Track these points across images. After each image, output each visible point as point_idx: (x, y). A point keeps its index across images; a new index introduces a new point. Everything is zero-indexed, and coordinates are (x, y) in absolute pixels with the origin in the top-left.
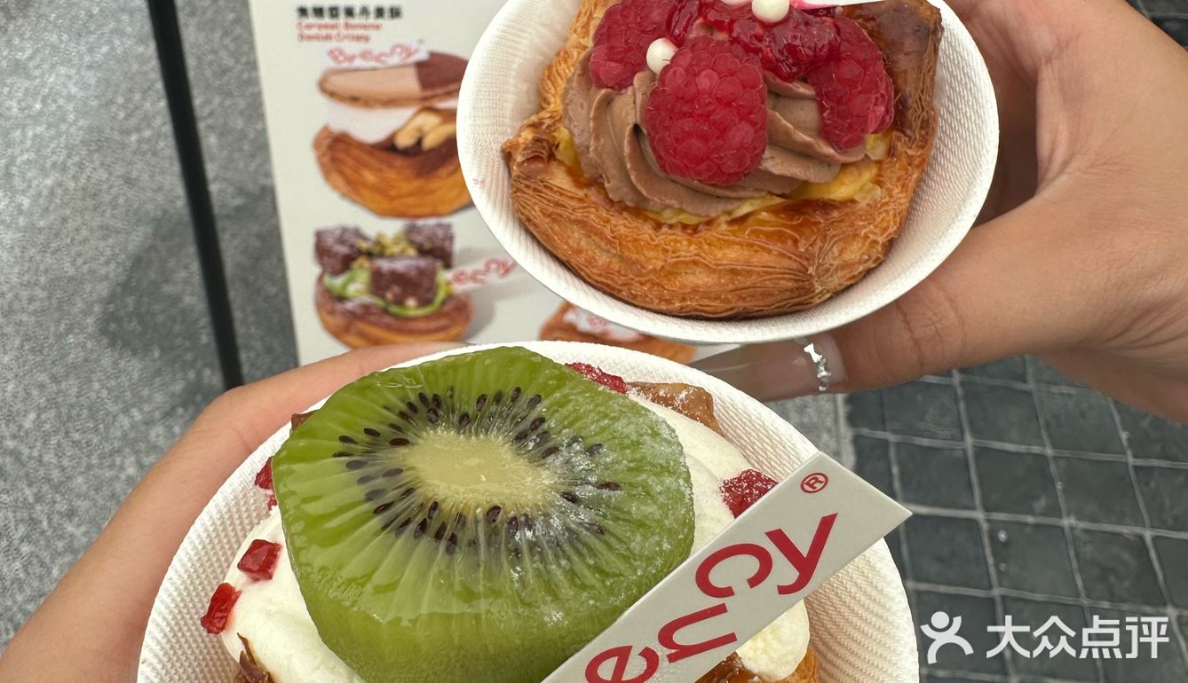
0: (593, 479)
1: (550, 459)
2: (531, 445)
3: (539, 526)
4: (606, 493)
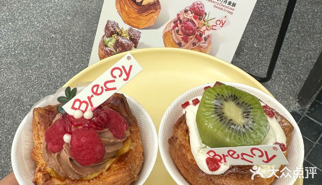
0: (250, 126)
1: (246, 119)
2: (245, 114)
3: (236, 127)
4: (250, 129)
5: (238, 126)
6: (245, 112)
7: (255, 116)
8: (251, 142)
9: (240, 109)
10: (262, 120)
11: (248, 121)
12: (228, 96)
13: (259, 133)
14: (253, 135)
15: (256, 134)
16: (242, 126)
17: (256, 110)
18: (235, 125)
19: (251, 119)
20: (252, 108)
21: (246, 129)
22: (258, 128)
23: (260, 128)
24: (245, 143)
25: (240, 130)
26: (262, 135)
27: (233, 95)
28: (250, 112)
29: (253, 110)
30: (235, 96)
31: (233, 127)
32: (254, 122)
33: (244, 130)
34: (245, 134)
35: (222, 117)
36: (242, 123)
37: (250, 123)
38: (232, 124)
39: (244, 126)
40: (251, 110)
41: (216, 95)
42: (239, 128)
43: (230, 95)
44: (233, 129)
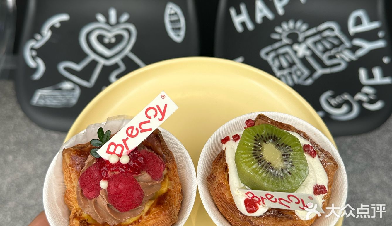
0: (288, 170)
1: (285, 162)
2: (284, 158)
3: (274, 171)
4: (288, 174)
5: (276, 170)
6: (284, 155)
7: (295, 159)
8: (289, 187)
9: (279, 152)
10: (301, 164)
11: (287, 165)
12: (267, 137)
13: (297, 177)
14: (291, 180)
15: (294, 179)
16: (280, 170)
17: (296, 152)
18: (273, 169)
19: (290, 162)
20: (291, 151)
21: (285, 174)
22: (296, 173)
23: (299, 172)
24: (282, 189)
25: (278, 175)
26: (300, 180)
27: (273, 136)
28: (290, 155)
29: (293, 152)
30: (275, 136)
31: (271, 171)
32: (292, 166)
33: (282, 175)
34: (282, 179)
35: (261, 160)
36: (281, 167)
37: (289, 167)
38: (271, 168)
39: (282, 170)
40: (291, 153)
41: (256, 135)
42: (277, 172)
43: (270, 136)
44: (271, 173)
